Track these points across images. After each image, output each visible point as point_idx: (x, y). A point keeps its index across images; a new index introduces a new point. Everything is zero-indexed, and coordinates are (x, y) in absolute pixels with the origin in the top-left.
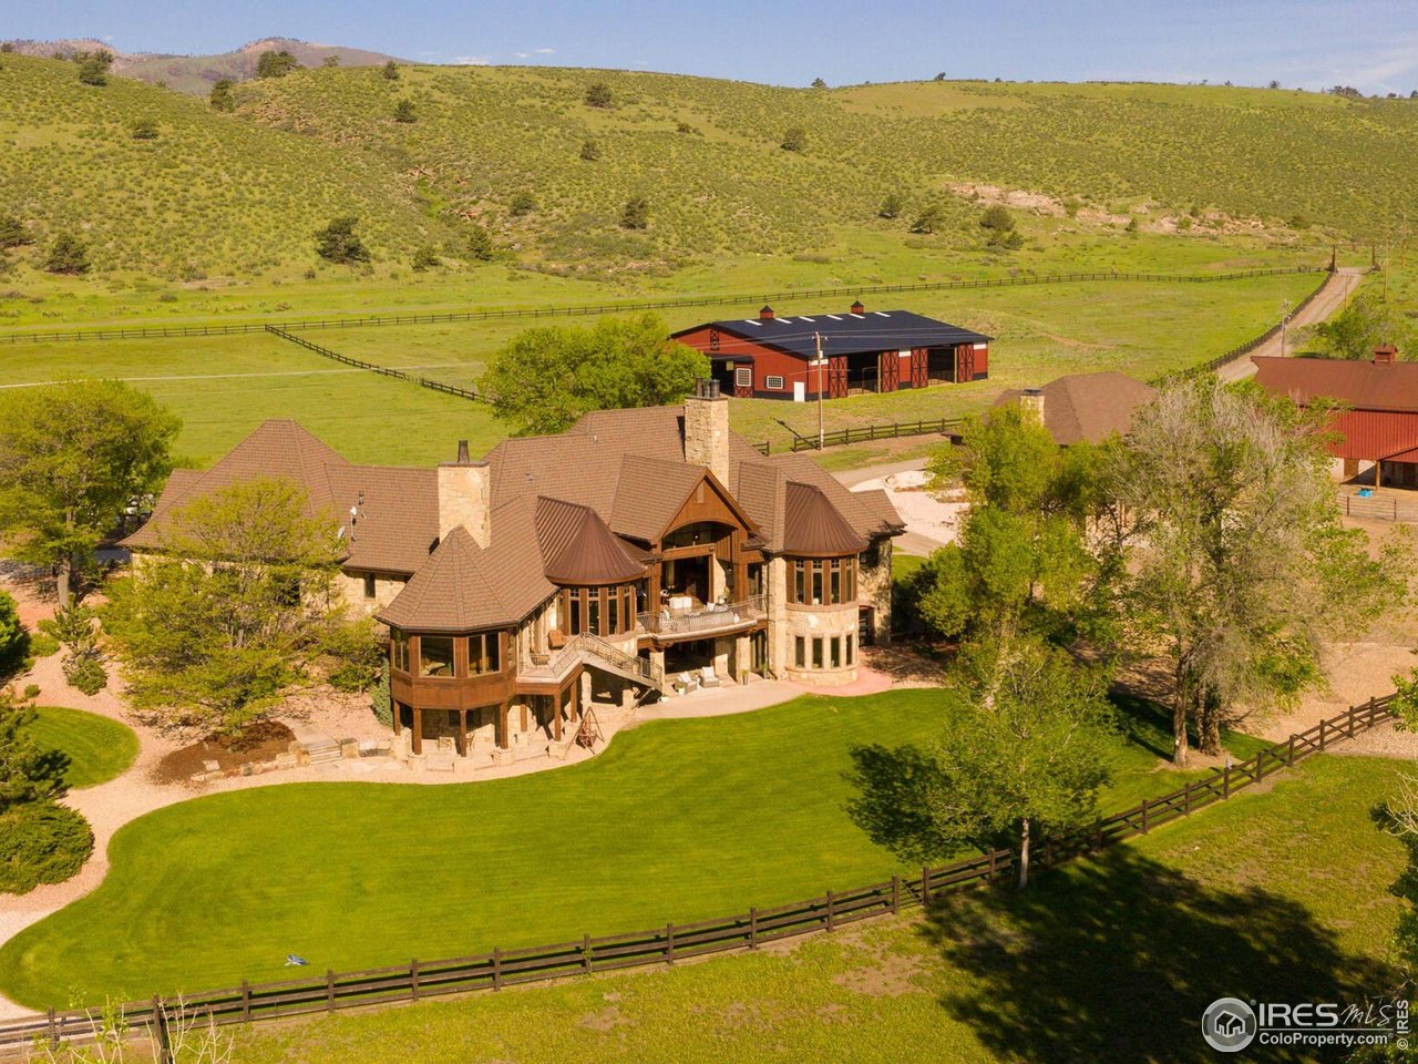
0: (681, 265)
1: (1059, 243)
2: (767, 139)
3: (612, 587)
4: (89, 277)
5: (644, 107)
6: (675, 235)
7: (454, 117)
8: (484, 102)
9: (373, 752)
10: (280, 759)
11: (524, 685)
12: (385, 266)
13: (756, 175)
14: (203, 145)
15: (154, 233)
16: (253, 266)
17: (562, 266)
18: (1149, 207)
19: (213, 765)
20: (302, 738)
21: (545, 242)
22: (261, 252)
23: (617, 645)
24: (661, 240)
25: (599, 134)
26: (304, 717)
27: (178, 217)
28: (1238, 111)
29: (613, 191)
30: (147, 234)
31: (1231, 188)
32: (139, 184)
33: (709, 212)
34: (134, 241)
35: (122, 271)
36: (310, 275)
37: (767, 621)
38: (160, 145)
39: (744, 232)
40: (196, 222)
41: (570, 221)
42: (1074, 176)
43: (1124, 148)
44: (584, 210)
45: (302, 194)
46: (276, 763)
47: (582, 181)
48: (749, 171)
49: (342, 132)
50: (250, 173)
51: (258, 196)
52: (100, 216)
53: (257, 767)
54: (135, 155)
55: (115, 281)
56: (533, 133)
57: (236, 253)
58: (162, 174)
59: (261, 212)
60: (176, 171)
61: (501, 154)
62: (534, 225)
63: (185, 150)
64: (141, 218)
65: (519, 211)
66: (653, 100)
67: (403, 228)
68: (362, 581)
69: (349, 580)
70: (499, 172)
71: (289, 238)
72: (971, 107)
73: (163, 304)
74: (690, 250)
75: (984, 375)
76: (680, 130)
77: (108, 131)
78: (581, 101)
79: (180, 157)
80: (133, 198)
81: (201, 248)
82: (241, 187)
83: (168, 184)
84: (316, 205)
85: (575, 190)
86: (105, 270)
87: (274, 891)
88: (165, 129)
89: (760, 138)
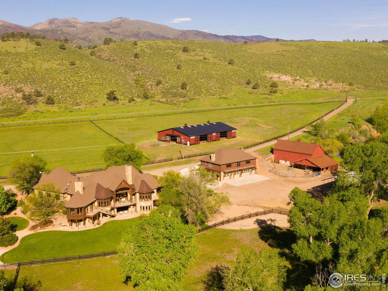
0: (192, 99)
1: (287, 91)
2: (225, 61)
3: (105, 199)
4: (54, 105)
5: (197, 52)
6: (193, 91)
7: (149, 56)
8: (157, 52)
9: (64, 226)
10: (50, 227)
11: (87, 216)
12: (122, 101)
13: (219, 72)
14: (86, 67)
15: (71, 93)
16: (92, 102)
17: (164, 100)
18: (315, 80)
19: (39, 228)
20: (54, 223)
21: (163, 93)
22: (94, 98)
23: (106, 208)
24: (189, 92)
25: (183, 61)
26: (56, 219)
27: (77, 88)
28: (352, 49)
29: (181, 79)
30: (69, 93)
31: (341, 73)
32: (69, 79)
33: (203, 84)
34: (66, 95)
35: (62, 104)
36: (104, 105)
37: (136, 203)
38: (76, 67)
39: (210, 90)
40: (81, 90)
41: (169, 87)
42: (300, 71)
43: (317, 61)
44: (173, 84)
45: (107, 81)
46: (48, 227)
47: (175, 76)
48: (218, 71)
49: (121, 61)
50: (96, 75)
51: (96, 82)
52: (59, 88)
53: (45, 228)
54: (70, 70)
55: (60, 107)
56: (167, 61)
57: (88, 98)
58: (75, 76)
59: (96, 87)
60: (78, 75)
61: (158, 67)
62: (161, 88)
63: (81, 69)
64: (68, 89)
65: (158, 85)
66: (200, 50)
67: (129, 90)
68: (70, 196)
69: (68, 195)
70: (156, 73)
71: (101, 94)
72: (281, 50)
73: (70, 113)
74: (195, 95)
75: (235, 137)
76: (204, 59)
77: (64, 64)
78: (181, 51)
79: (80, 71)
80: (67, 83)
81: (81, 97)
82: (93, 79)
83: (76, 79)
84: (109, 84)
85: (172, 78)
86: (58, 104)
87: (42, 247)
88: (78, 62)
89: (224, 61)
